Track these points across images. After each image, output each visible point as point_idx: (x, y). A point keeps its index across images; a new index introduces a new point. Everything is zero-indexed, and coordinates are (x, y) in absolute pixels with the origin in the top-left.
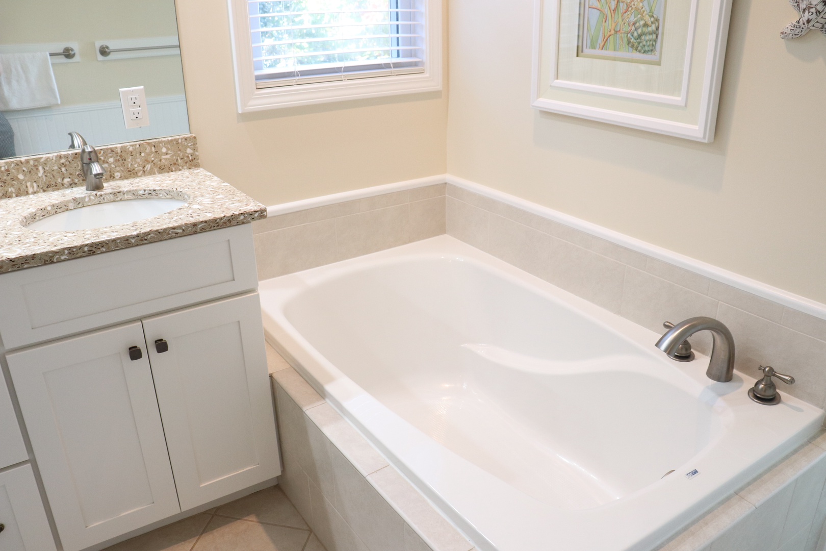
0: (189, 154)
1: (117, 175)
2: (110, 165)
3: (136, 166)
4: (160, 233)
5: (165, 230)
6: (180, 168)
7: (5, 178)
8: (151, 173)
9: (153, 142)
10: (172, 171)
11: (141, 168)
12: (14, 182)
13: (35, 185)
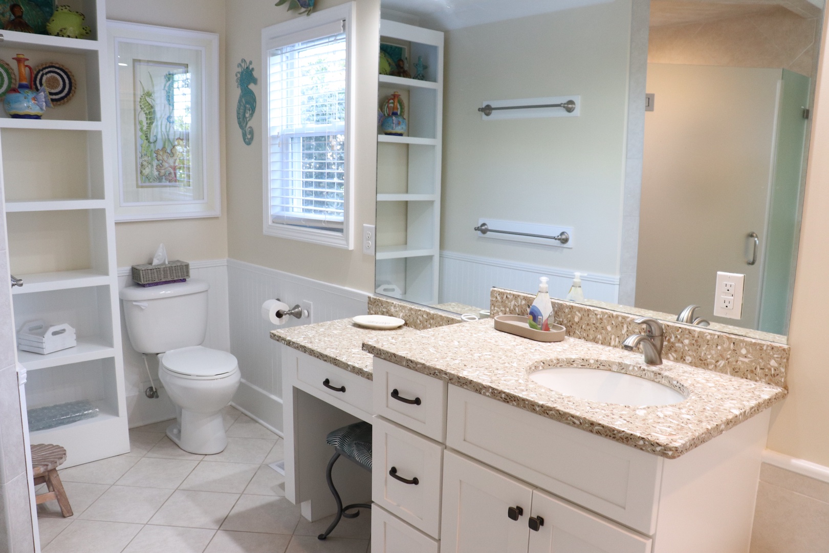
0: (772, 367)
1: (689, 359)
2: (684, 346)
3: (709, 357)
4: (560, 414)
5: (565, 414)
6: (758, 379)
7: (598, 325)
8: (723, 371)
9: (734, 338)
10: (746, 378)
11: (714, 361)
12: (603, 331)
13: (617, 339)
